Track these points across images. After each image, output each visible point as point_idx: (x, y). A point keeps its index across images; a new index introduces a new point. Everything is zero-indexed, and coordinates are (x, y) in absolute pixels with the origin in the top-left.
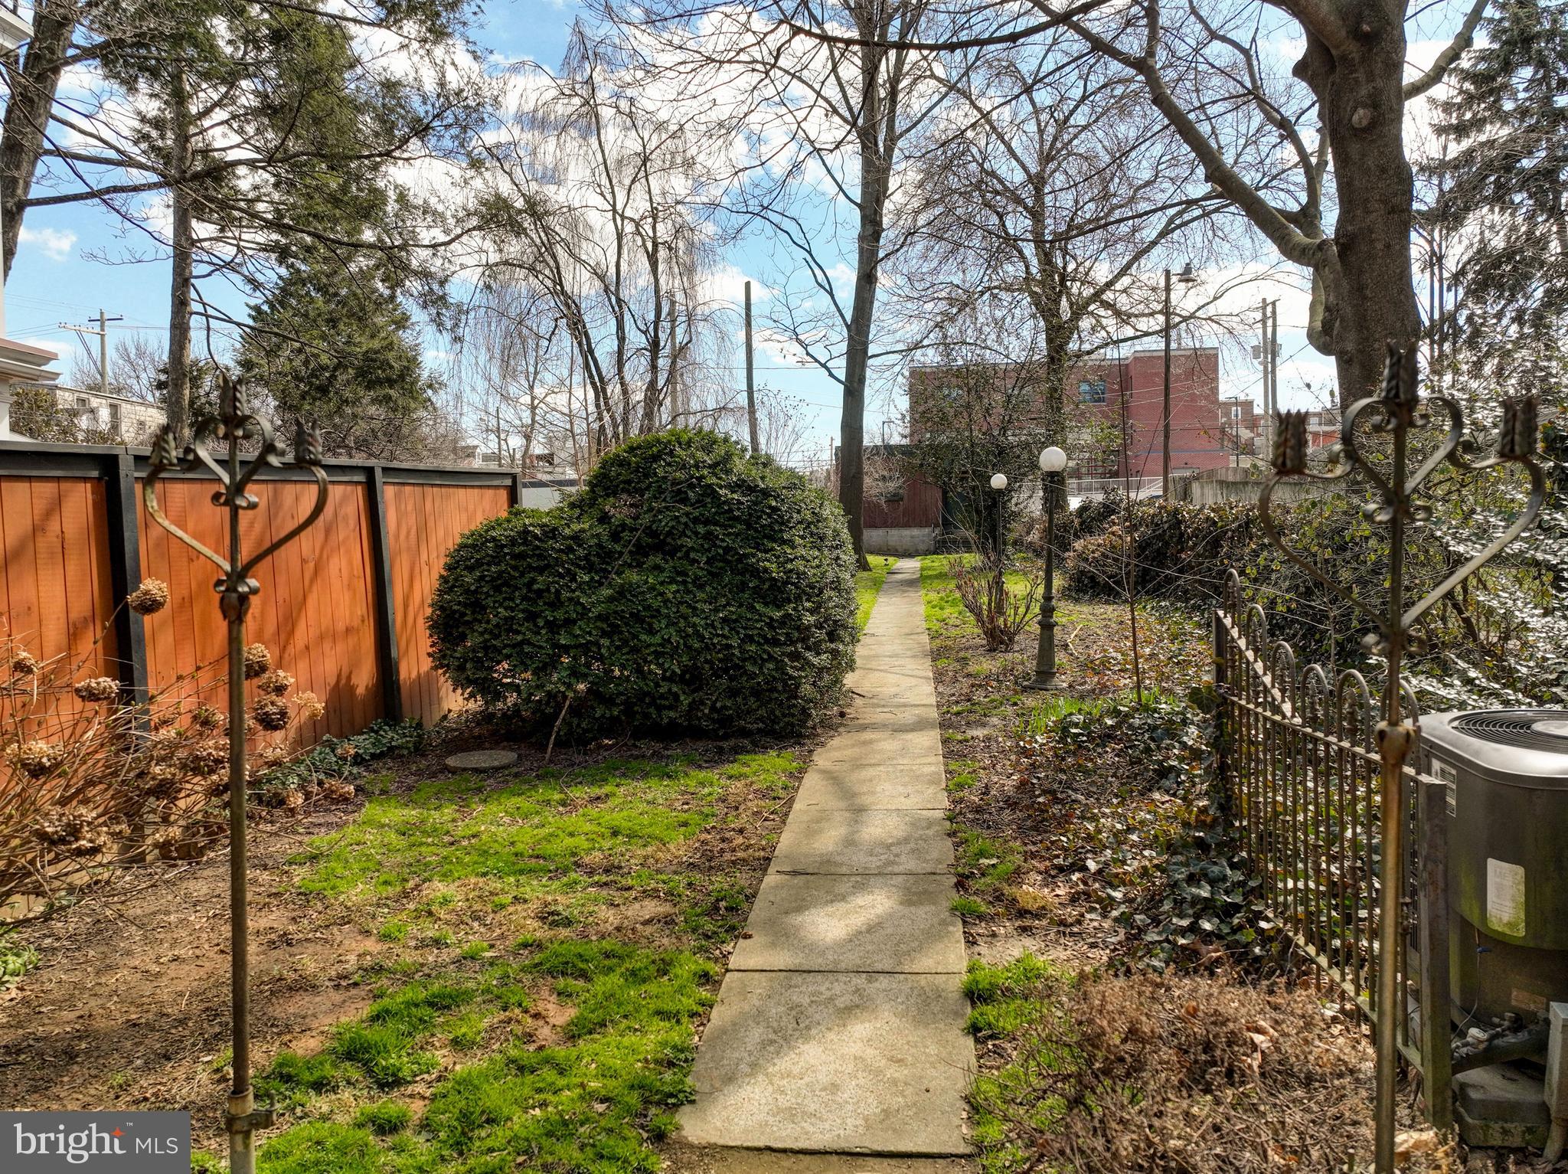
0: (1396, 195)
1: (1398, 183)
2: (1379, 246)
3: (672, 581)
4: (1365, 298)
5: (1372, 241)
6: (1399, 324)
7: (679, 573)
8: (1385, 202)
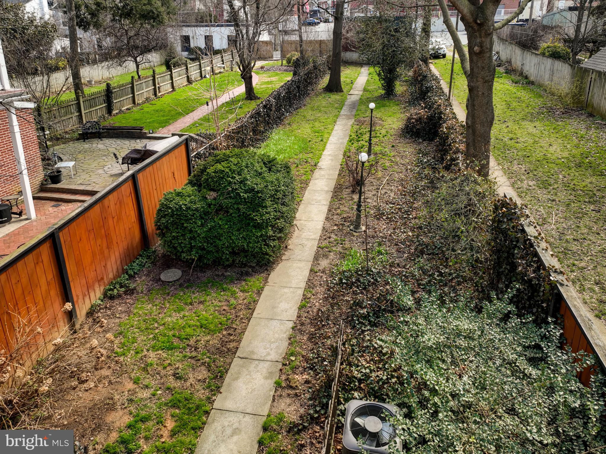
0: (487, 76)
1: (489, 72)
2: (480, 93)
3: (226, 224)
4: (475, 109)
5: (478, 91)
6: (485, 119)
7: (229, 222)
8: (483, 79)
